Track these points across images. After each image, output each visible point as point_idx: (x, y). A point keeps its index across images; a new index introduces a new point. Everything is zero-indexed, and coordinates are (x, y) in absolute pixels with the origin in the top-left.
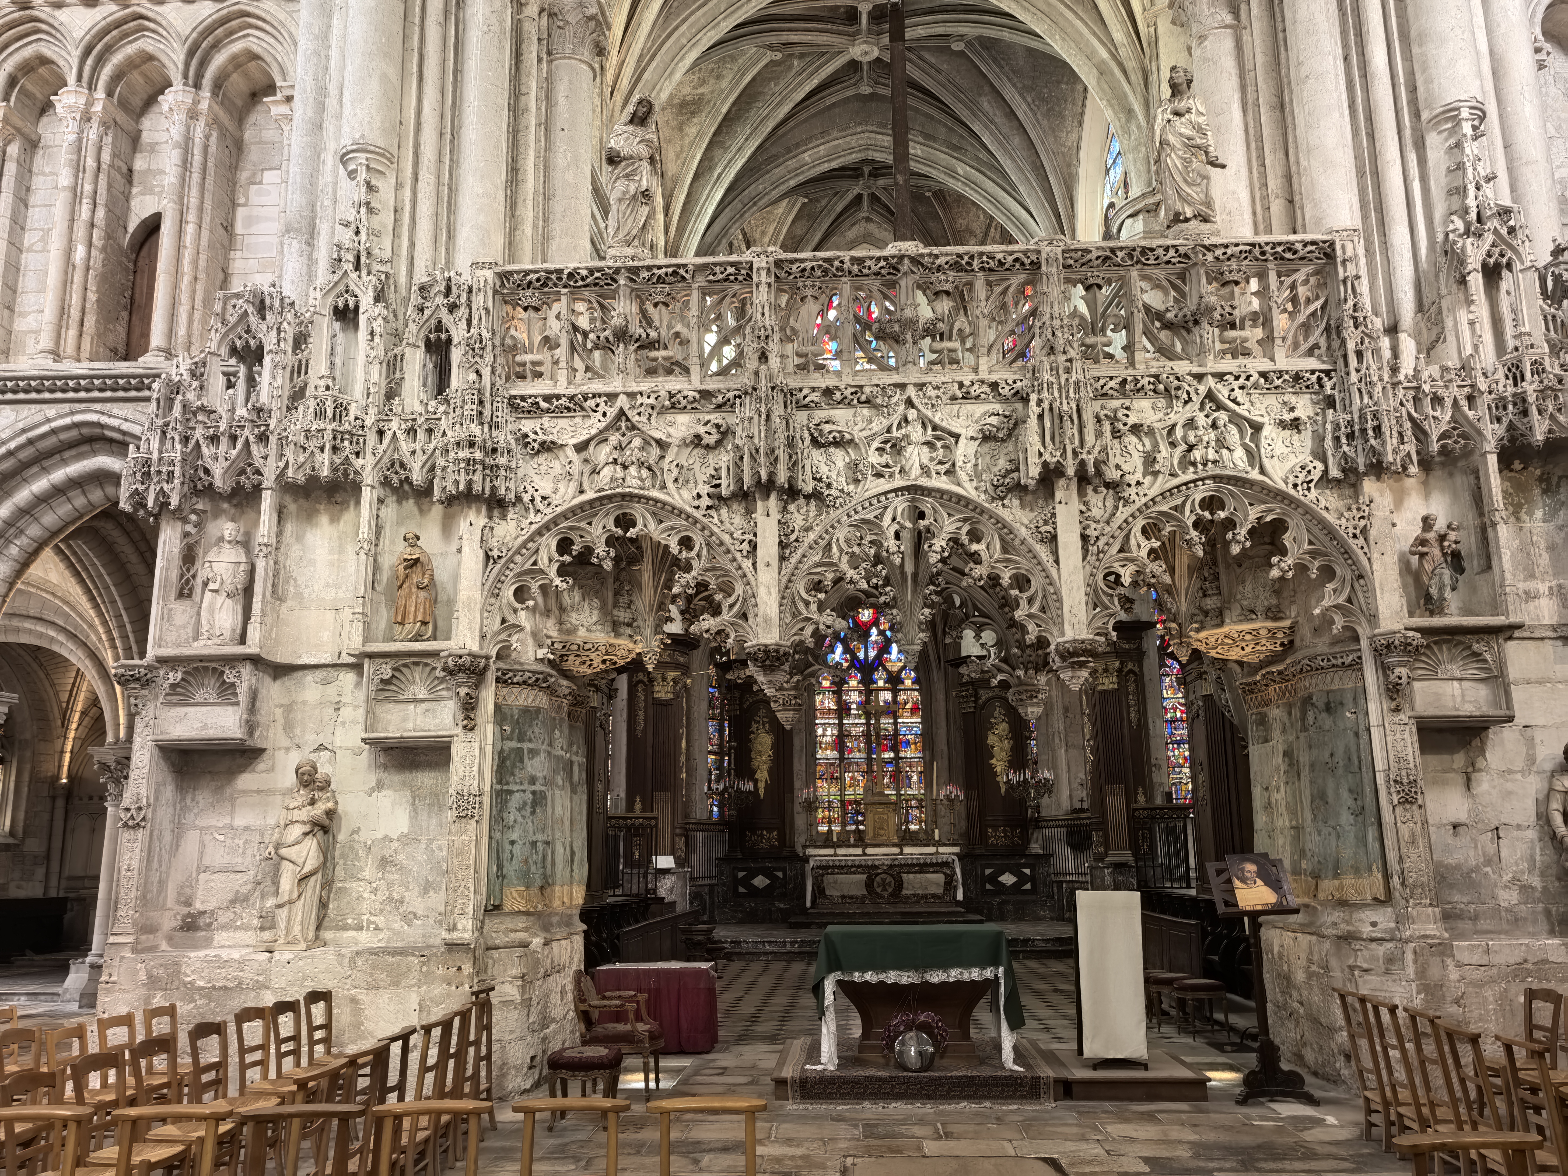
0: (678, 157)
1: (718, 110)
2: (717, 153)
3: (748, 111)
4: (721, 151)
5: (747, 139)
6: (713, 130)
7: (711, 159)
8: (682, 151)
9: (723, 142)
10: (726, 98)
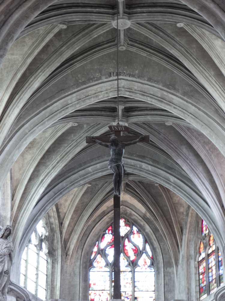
0: (20, 169)
1: (43, 148)
2: (42, 168)
3: (59, 148)
4: (44, 167)
5: (58, 163)
6: (40, 157)
7: (38, 171)
8: (23, 167)
9: (45, 163)
10: (48, 142)
